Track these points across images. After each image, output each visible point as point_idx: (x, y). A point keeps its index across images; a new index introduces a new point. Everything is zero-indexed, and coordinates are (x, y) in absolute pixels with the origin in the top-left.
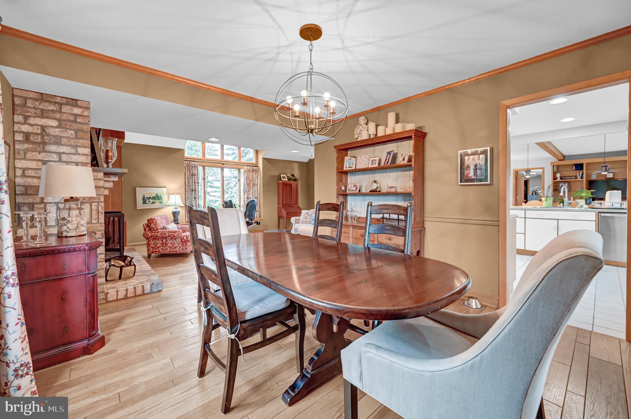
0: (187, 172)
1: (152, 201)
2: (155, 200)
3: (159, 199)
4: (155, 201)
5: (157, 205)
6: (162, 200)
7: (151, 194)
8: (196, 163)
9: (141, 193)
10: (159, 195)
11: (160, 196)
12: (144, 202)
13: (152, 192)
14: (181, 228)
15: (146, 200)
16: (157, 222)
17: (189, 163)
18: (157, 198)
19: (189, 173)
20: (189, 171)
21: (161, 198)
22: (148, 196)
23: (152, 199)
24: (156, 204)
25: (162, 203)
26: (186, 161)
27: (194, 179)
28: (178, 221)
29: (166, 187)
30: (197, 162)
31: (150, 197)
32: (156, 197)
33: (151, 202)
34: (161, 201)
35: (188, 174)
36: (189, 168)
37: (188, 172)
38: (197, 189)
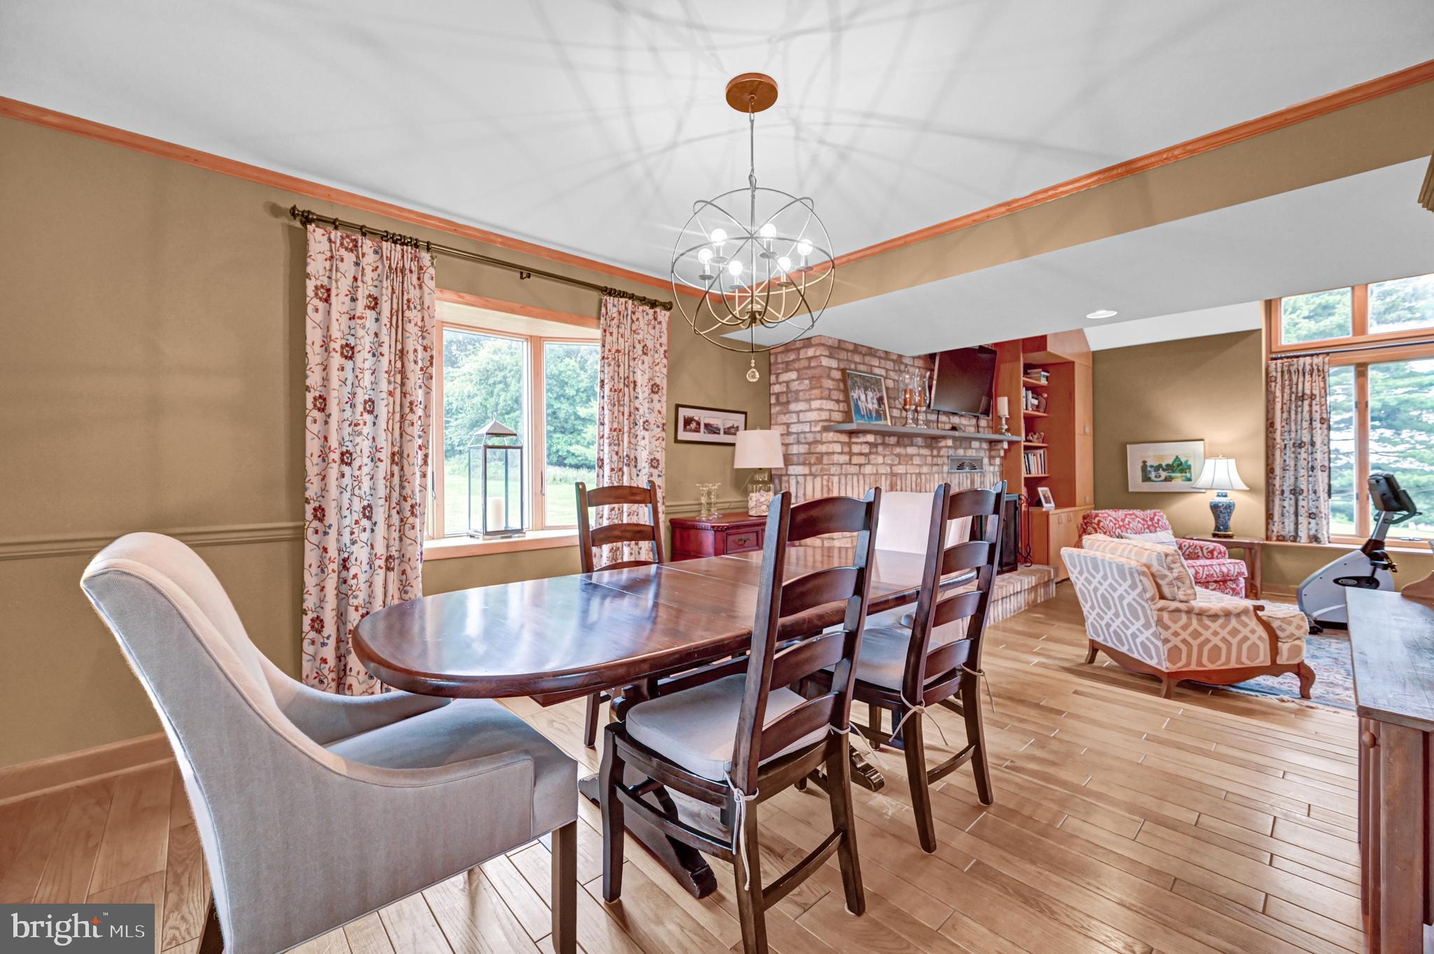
0: (1283, 392)
1: (1164, 474)
2: (1173, 472)
3: (1182, 471)
4: (1173, 475)
5: (1178, 483)
6: (1190, 472)
7: (1162, 457)
8: (1316, 360)
9: (1137, 455)
10: (1183, 460)
11: (1187, 462)
12: (1146, 478)
13: (1168, 453)
14: (1190, 546)
15: (1150, 472)
16: (1101, 524)
17: (1290, 365)
18: (1180, 467)
19: (1292, 393)
20: (1291, 388)
21: (1189, 467)
22: (1156, 464)
23: (1164, 470)
24: (1174, 482)
25: (1189, 480)
26: (1279, 361)
27: (1306, 408)
28: (1226, 528)
29: (1202, 440)
30: (1321, 357)
31: (1160, 466)
32: (1175, 465)
33: (1163, 478)
34: (1188, 475)
35: (1286, 397)
36: (1290, 380)
37: (1287, 390)
38: (1318, 439)
